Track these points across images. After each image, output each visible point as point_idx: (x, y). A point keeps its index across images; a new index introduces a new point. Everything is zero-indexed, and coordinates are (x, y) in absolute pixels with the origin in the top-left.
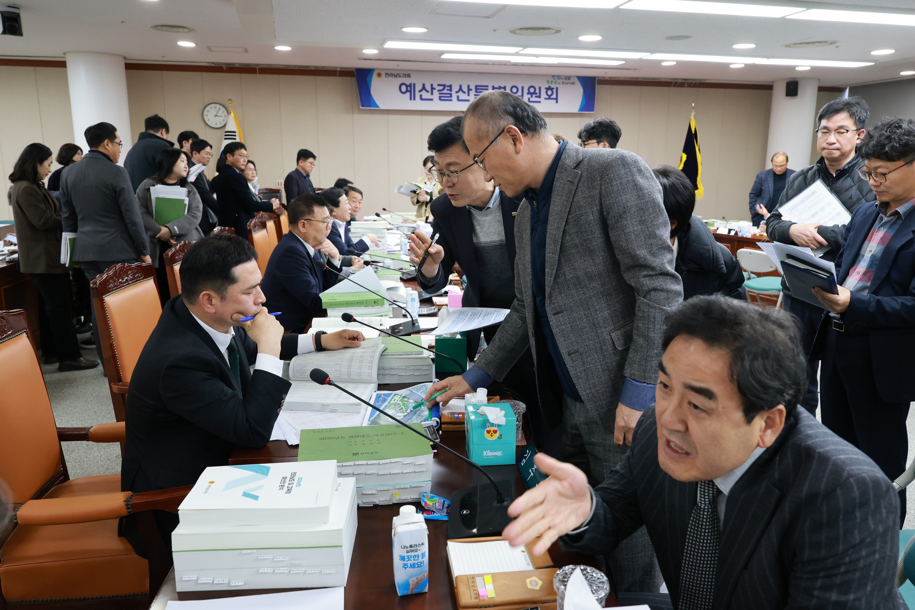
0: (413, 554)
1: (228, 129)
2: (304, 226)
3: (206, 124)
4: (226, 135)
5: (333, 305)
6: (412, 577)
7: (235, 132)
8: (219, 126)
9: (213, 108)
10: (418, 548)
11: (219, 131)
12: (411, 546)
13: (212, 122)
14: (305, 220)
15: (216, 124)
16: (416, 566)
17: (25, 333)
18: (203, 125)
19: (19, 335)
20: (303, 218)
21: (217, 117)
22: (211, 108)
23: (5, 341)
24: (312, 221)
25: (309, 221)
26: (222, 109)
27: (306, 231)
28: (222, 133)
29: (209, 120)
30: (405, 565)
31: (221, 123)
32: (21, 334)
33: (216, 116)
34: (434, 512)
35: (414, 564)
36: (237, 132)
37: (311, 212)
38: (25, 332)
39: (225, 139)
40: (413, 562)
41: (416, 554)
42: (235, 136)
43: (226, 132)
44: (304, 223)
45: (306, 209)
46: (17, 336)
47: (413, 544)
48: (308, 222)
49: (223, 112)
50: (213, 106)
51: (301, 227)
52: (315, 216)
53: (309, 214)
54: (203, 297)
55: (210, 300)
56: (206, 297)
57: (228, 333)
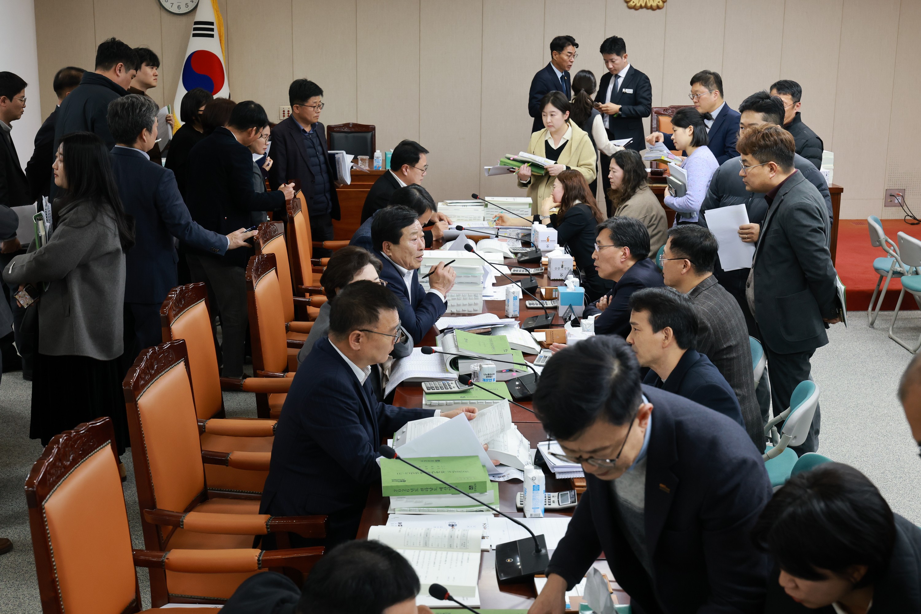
1: (198, 18)
2: (357, 340)
3: (162, 6)
4: (195, 29)
5: (400, 491)
7: (212, 24)
8: (184, 10)
11: (184, 19)
13: (172, 4)
14: (361, 331)
15: (179, 7)
18: (157, 8)
20: (358, 327)
24: (373, 334)
25: (367, 332)
27: (359, 348)
28: (187, 24)
31: (187, 5)
36: (215, 24)
37: (374, 318)
39: (194, 35)
42: (212, 30)
43: (196, 23)
44: (359, 335)
45: (365, 313)
48: (366, 335)
51: (352, 342)
52: (379, 325)
53: (370, 322)
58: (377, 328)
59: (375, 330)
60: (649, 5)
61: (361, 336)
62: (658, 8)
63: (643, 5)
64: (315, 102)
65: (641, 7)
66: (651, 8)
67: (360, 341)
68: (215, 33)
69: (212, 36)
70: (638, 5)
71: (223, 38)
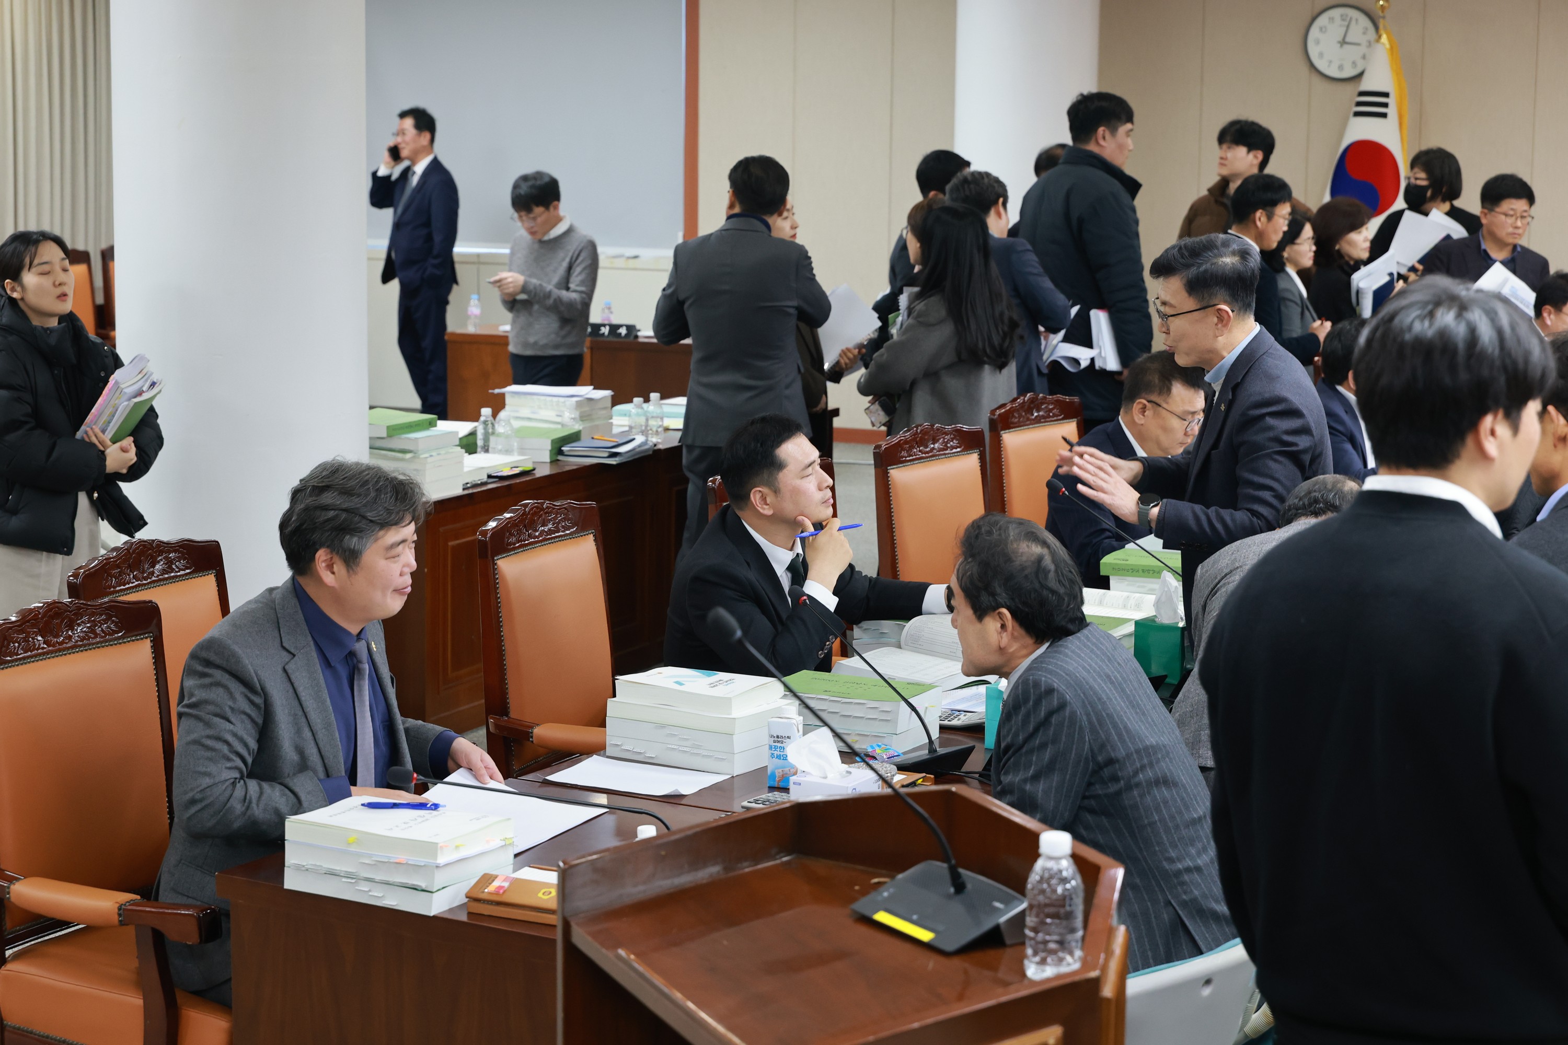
0: (779, 745)
1: (1366, 85)
2: (1143, 412)
3: (1312, 66)
4: (1359, 104)
6: (778, 768)
7: (1386, 95)
8: (1348, 73)
9: (1338, 21)
10: (784, 741)
11: (1345, 88)
12: (778, 737)
13: (1330, 62)
14: (1149, 401)
15: (1341, 68)
16: (782, 758)
17: (592, 535)
18: (1304, 69)
19: (585, 535)
20: (1146, 396)
21: (1346, 46)
22: (1332, 19)
23: (566, 540)
24: (1160, 409)
25: (1155, 405)
26: (1364, 21)
27: (1142, 421)
28: (1349, 94)
29: (1321, 55)
30: (773, 754)
31: (1354, 64)
32: (587, 534)
33: (1343, 42)
34: (876, 759)
35: (780, 755)
36: (1391, 95)
37: (1165, 390)
38: (593, 533)
39: (1357, 114)
40: (779, 753)
41: (782, 745)
42: (1385, 105)
43: (1361, 93)
44: (1145, 406)
45: (1157, 381)
46: (582, 536)
47: (780, 735)
48: (1153, 407)
49: (1364, 33)
50: (1336, 13)
51: (1137, 413)
52: (1170, 401)
53: (1160, 393)
54: (755, 497)
55: (764, 499)
56: (758, 496)
57: (791, 549)
58: (1167, 403)
59: (1165, 405)
61: (1147, 408)
64: (1512, 209)
67: (1146, 414)
68: (1391, 111)
69: (1384, 115)
71: (1406, 120)
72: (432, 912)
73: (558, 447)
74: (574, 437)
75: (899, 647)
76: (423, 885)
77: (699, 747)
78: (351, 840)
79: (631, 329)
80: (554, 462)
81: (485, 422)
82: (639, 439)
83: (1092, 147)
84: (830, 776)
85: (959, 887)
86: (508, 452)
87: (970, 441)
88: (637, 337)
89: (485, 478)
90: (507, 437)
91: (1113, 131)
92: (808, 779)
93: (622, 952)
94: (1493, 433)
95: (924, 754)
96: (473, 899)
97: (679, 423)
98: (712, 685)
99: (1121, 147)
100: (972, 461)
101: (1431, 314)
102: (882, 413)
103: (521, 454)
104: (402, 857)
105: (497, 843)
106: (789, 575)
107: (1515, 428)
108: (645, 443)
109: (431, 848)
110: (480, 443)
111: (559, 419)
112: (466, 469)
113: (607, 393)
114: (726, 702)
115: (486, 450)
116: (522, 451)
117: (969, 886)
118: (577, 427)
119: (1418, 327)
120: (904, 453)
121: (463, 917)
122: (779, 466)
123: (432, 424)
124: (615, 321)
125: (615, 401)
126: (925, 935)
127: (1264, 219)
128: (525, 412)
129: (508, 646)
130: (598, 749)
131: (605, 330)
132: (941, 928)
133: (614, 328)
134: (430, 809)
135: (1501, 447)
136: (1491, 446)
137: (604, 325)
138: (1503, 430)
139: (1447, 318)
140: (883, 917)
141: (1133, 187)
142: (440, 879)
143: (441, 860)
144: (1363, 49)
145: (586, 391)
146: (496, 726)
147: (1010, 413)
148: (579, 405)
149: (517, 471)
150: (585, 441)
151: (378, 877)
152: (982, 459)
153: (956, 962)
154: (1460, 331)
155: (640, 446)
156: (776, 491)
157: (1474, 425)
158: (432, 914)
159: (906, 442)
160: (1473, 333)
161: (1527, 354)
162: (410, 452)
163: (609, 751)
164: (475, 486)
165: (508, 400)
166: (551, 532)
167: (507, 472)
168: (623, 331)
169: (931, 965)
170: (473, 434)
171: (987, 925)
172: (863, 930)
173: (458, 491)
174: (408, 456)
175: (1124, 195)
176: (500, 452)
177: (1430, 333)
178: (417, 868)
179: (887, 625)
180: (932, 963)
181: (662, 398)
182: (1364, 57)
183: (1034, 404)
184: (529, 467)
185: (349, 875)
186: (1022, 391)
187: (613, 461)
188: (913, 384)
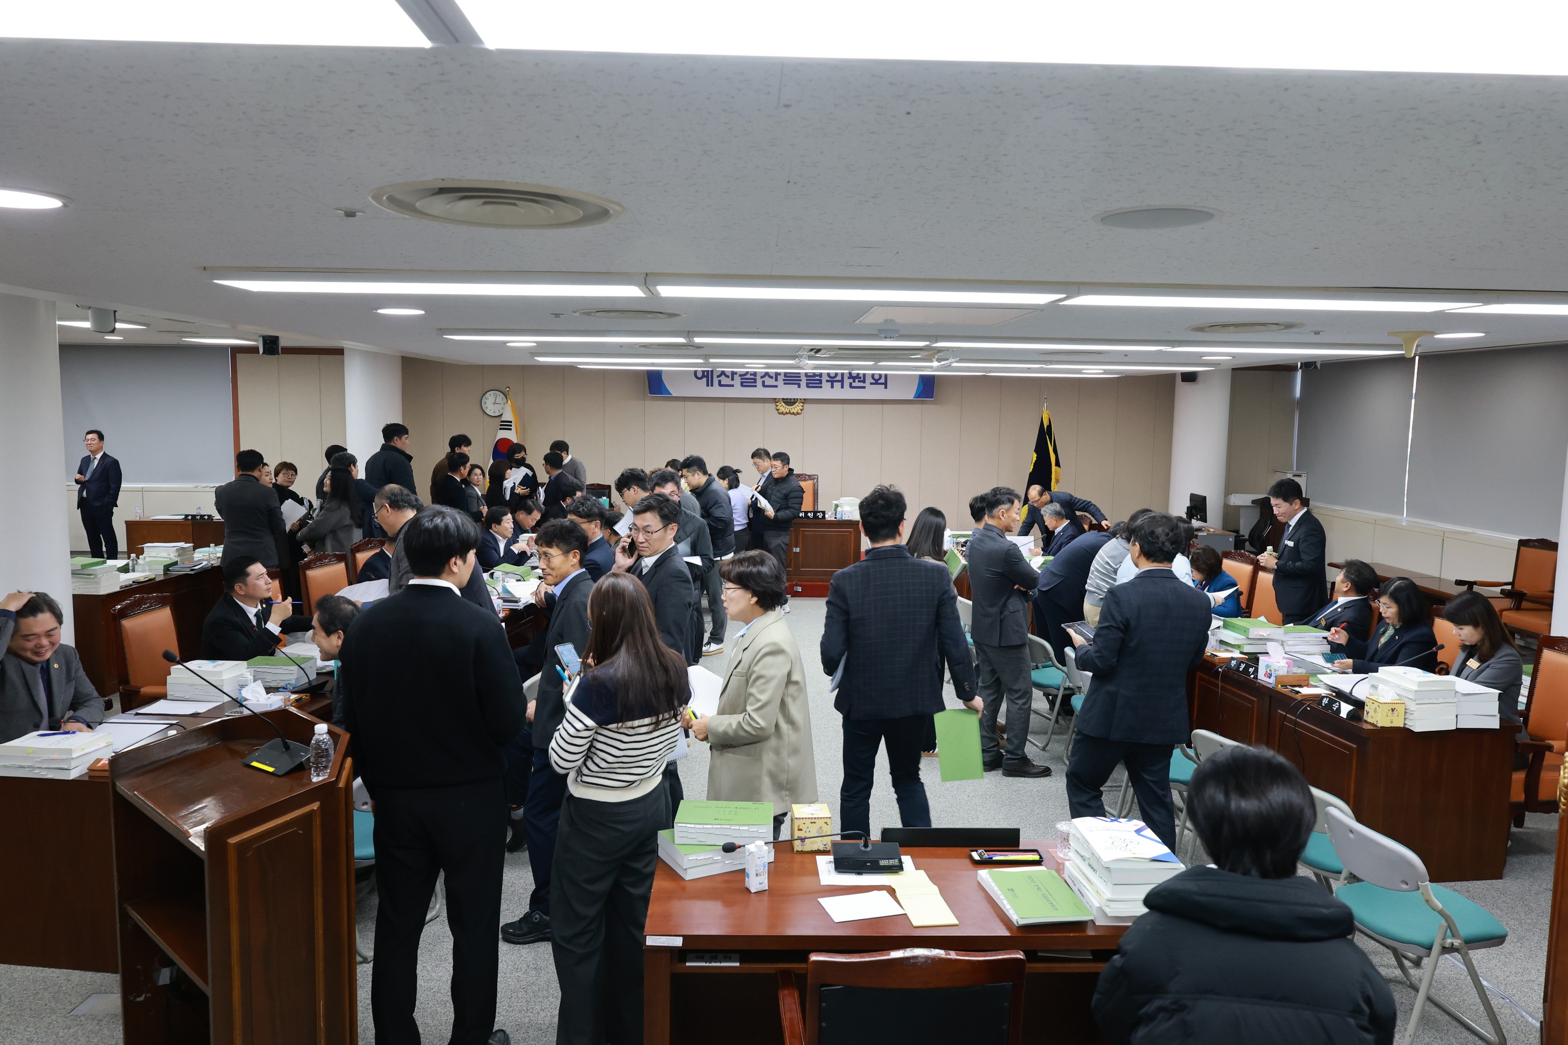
1: (503, 419)
3: (484, 412)
4: (501, 425)
7: (511, 422)
8: (496, 414)
9: (492, 396)
10: (245, 686)
11: (496, 420)
12: (242, 685)
13: (491, 410)
15: (494, 412)
17: (169, 607)
18: (481, 412)
21: (496, 405)
22: (490, 395)
23: (157, 610)
26: (502, 396)
28: (498, 423)
29: (487, 408)
30: (239, 692)
31: (499, 411)
33: (495, 403)
35: (242, 692)
36: (513, 422)
38: (173, 606)
39: (501, 429)
41: (243, 688)
42: (511, 426)
43: (502, 422)
46: (166, 608)
49: (502, 400)
50: (492, 393)
54: (237, 587)
55: (241, 588)
56: (238, 587)
57: (256, 607)
60: (792, 412)
62: (798, 413)
63: (788, 412)
65: (786, 413)
66: (793, 413)
68: (513, 427)
69: (511, 429)
70: (785, 412)
71: (518, 431)
72: (71, 778)
73: (167, 568)
74: (176, 563)
75: (304, 642)
76: (66, 767)
77: (209, 692)
78: (30, 752)
79: (209, 516)
80: (165, 574)
81: (133, 560)
82: (205, 563)
83: (392, 444)
84: (261, 700)
85: (287, 747)
86: (143, 571)
87: (340, 558)
88: (213, 519)
89: (131, 583)
90: (143, 565)
91: (400, 438)
92: (251, 702)
93: (135, 792)
94: (455, 564)
95: (307, 685)
96: (90, 769)
97: (220, 555)
98: (215, 667)
99: (404, 443)
100: (342, 566)
101: (432, 520)
102: (308, 548)
103: (149, 572)
104: (55, 756)
105: (104, 744)
106: (256, 618)
107: (465, 561)
108: (208, 564)
109: (70, 751)
110: (131, 568)
111: (168, 556)
112: (121, 580)
113: (191, 545)
114: (220, 673)
115: (134, 571)
116: (150, 570)
117: (291, 747)
118: (176, 559)
119: (426, 524)
120: (312, 565)
121: (87, 778)
122: (248, 575)
123: (105, 562)
124: (202, 513)
125: (195, 548)
126: (271, 769)
127: (463, 469)
128: (153, 554)
129: (128, 656)
130: (164, 696)
131: (198, 517)
132: (278, 766)
133: (202, 516)
134: (71, 733)
135: (459, 569)
136: (455, 569)
137: (198, 515)
138: (459, 562)
139: (438, 521)
140: (255, 764)
141: (410, 458)
142: (73, 764)
143: (74, 756)
144: (502, 406)
145: (182, 544)
146: (123, 689)
147: (359, 545)
148: (177, 550)
149: (147, 579)
150: (180, 565)
151: (43, 766)
152: (346, 565)
153: (283, 779)
154: (442, 525)
155: (205, 565)
156: (246, 585)
157: (447, 561)
158: (71, 779)
159: (313, 560)
160: (447, 526)
161: (469, 534)
162: (92, 575)
163: (169, 697)
164: (126, 586)
165: (145, 549)
166: (148, 607)
167: (142, 580)
168: (206, 517)
169: (272, 782)
170: (128, 564)
171: (297, 763)
172: (247, 770)
173: (118, 589)
174: (92, 576)
175: (406, 461)
176: (140, 571)
177: (431, 527)
178: (63, 760)
179: (300, 634)
180: (272, 781)
181: (215, 546)
182: (502, 408)
183: (369, 542)
184: (153, 577)
185: (29, 767)
186: (364, 538)
187: (192, 573)
188: (325, 535)
